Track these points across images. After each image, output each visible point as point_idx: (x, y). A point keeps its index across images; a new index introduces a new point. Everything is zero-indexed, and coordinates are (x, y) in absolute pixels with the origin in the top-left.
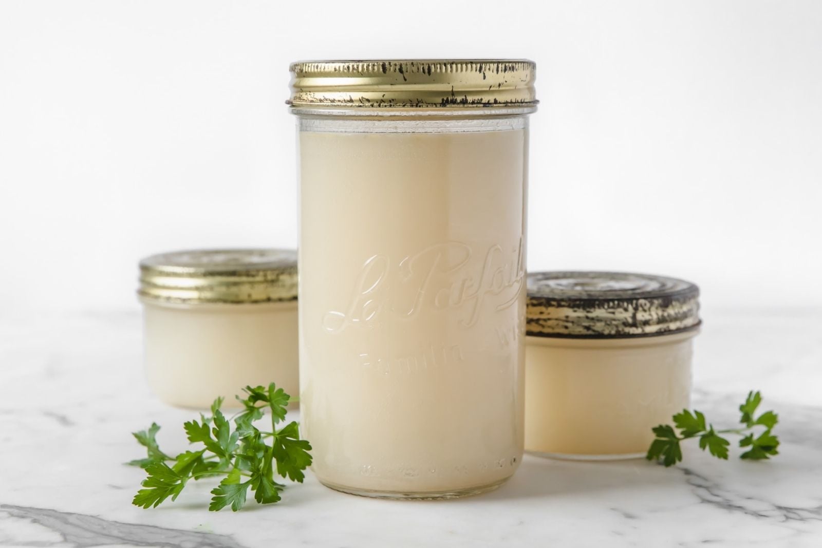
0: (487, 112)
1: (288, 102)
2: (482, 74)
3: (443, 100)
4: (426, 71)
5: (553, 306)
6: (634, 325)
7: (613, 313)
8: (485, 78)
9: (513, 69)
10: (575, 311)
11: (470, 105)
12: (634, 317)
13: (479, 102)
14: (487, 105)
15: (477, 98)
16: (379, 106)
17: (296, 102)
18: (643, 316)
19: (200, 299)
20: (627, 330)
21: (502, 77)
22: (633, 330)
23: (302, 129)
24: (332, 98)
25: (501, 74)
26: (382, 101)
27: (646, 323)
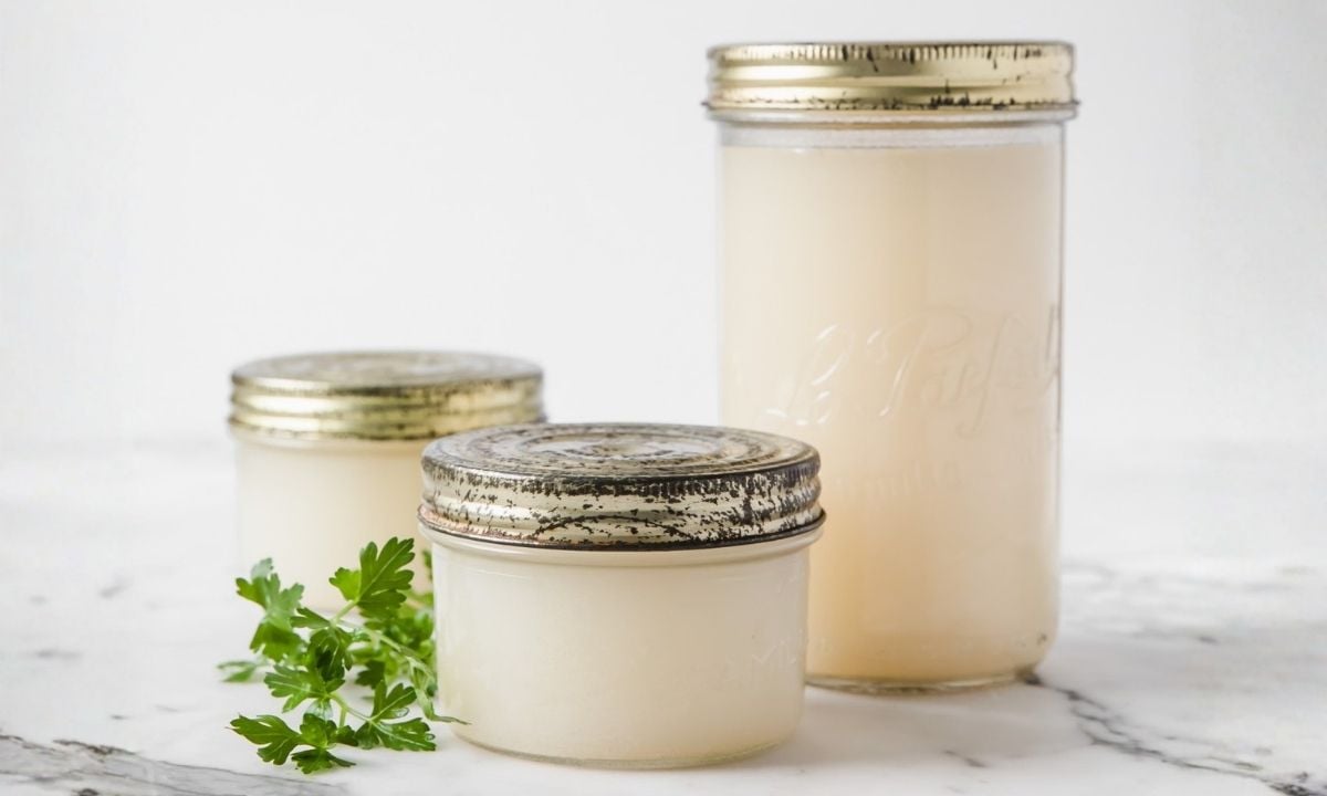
0: (1000, 116)
1: (705, 104)
2: (991, 63)
3: (933, 100)
4: (908, 56)
5: (609, 493)
6: (748, 521)
7: (715, 501)
8: (995, 66)
9: (1038, 53)
10: (649, 501)
11: (974, 108)
12: (747, 506)
13: (988, 103)
14: (999, 107)
15: (983, 96)
16: (838, 108)
17: (718, 104)
18: (760, 503)
19: (321, 432)
20: (736, 529)
21: (1023, 65)
22: (746, 530)
23: (727, 142)
24: (768, 98)
25: (1021, 61)
26: (842, 101)
27: (765, 516)
